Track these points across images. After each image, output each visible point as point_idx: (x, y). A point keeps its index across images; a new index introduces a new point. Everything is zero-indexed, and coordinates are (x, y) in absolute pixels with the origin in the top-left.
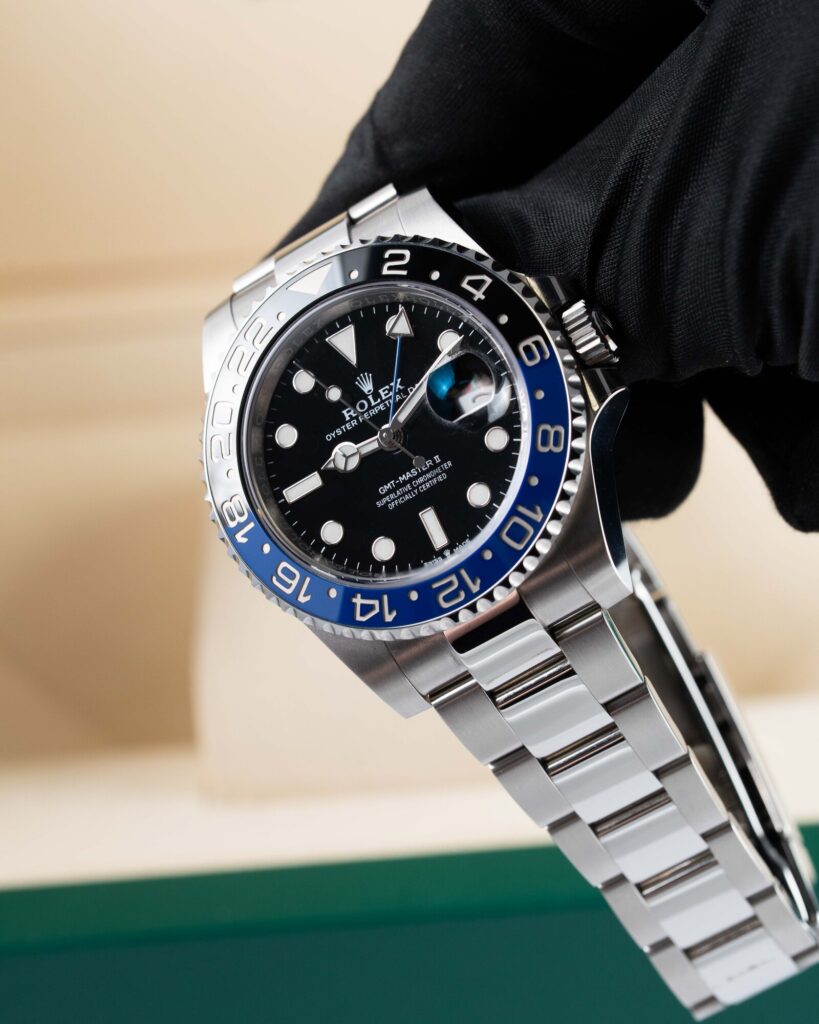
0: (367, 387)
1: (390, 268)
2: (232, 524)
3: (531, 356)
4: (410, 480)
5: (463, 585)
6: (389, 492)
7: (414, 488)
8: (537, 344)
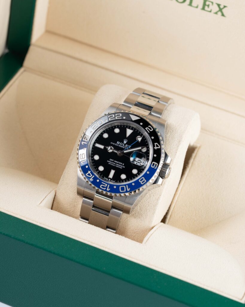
0: (125, 142)
1: (148, 129)
2: (84, 140)
3: (153, 166)
4: (116, 163)
5: (106, 187)
6: (111, 161)
7: (115, 165)
8: (156, 165)
